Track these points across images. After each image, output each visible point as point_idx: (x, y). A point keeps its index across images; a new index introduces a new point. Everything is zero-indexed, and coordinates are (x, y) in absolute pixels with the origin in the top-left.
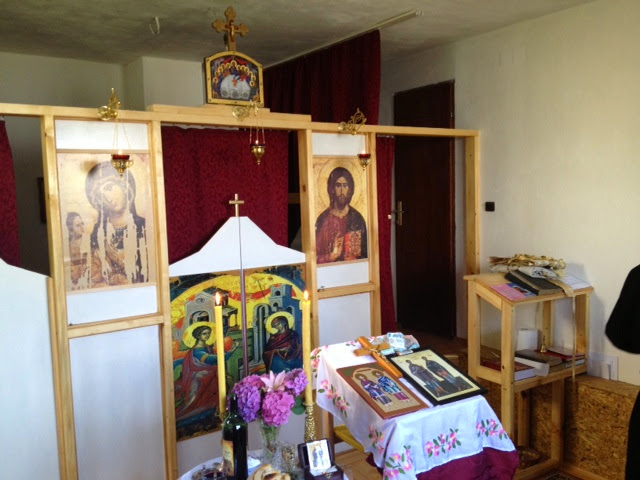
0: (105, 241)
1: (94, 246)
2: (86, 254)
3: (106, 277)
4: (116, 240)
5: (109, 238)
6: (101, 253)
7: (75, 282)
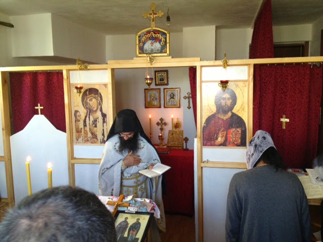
0: (89, 123)
1: (85, 125)
2: (81, 129)
3: (89, 139)
4: (94, 123)
5: (91, 122)
6: (88, 128)
7: (77, 140)
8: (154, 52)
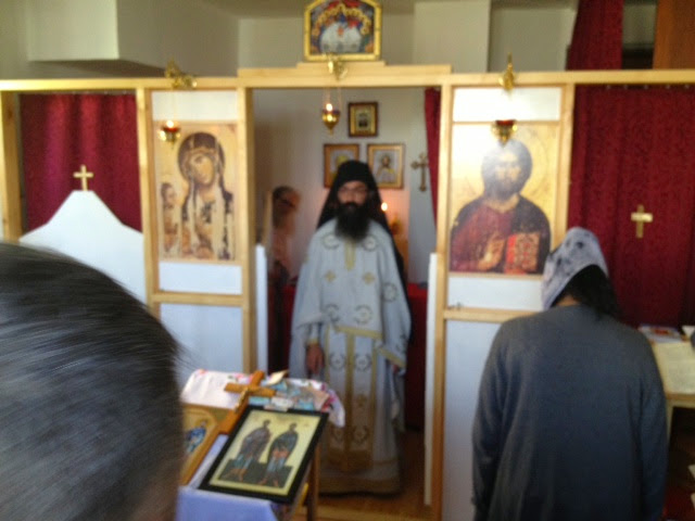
4: (205, 214)
5: (198, 211)
7: (168, 250)
8: (345, 49)
